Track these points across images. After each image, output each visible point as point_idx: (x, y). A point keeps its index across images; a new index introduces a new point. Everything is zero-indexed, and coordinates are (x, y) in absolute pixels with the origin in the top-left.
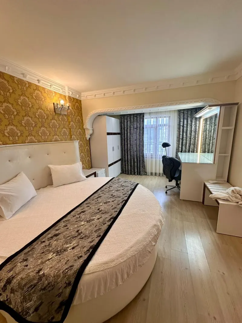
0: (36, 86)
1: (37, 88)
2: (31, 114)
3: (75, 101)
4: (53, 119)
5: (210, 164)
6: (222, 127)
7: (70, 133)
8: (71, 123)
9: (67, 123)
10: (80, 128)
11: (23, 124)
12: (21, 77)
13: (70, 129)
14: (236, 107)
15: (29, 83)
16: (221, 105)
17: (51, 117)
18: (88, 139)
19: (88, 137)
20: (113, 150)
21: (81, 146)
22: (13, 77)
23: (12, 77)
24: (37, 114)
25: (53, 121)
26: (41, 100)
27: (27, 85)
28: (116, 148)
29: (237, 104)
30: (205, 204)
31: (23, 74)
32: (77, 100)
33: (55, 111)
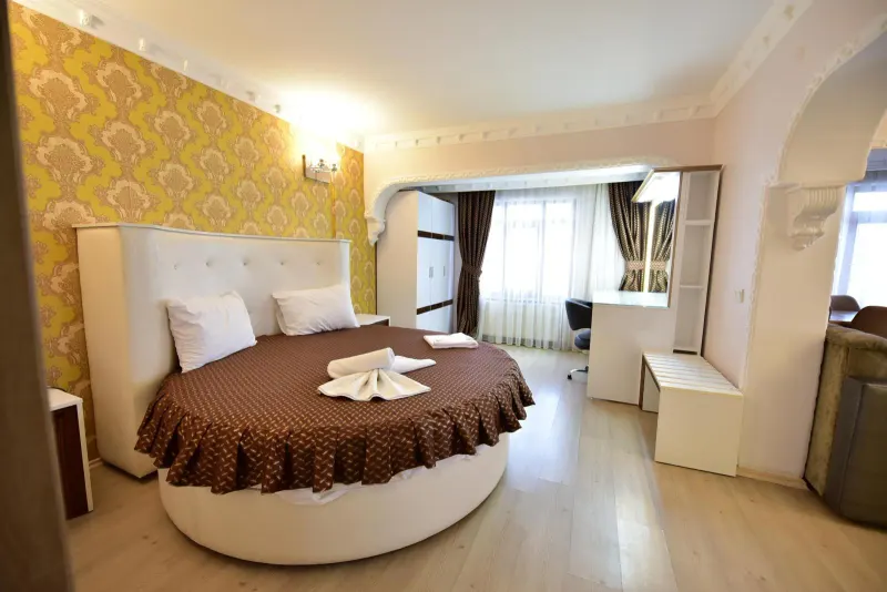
0: (272, 117)
1: (274, 121)
2: (255, 176)
3: (350, 154)
4: (300, 189)
5: (660, 309)
6: (688, 219)
7: (333, 223)
8: (337, 203)
9: (329, 203)
10: (354, 217)
11: (239, 194)
12: (244, 98)
13: (334, 216)
14: (718, 174)
15: (259, 111)
16: (682, 170)
17: (294, 186)
18: (372, 244)
19: (372, 238)
20: (431, 275)
21: (354, 258)
22: (232, 98)
23: (229, 99)
24: (268, 176)
25: (298, 195)
26: (280, 147)
27: (255, 116)
28: (438, 272)
29: (718, 167)
30: (644, 408)
31: (251, 94)
32: (355, 152)
33: (305, 175)
